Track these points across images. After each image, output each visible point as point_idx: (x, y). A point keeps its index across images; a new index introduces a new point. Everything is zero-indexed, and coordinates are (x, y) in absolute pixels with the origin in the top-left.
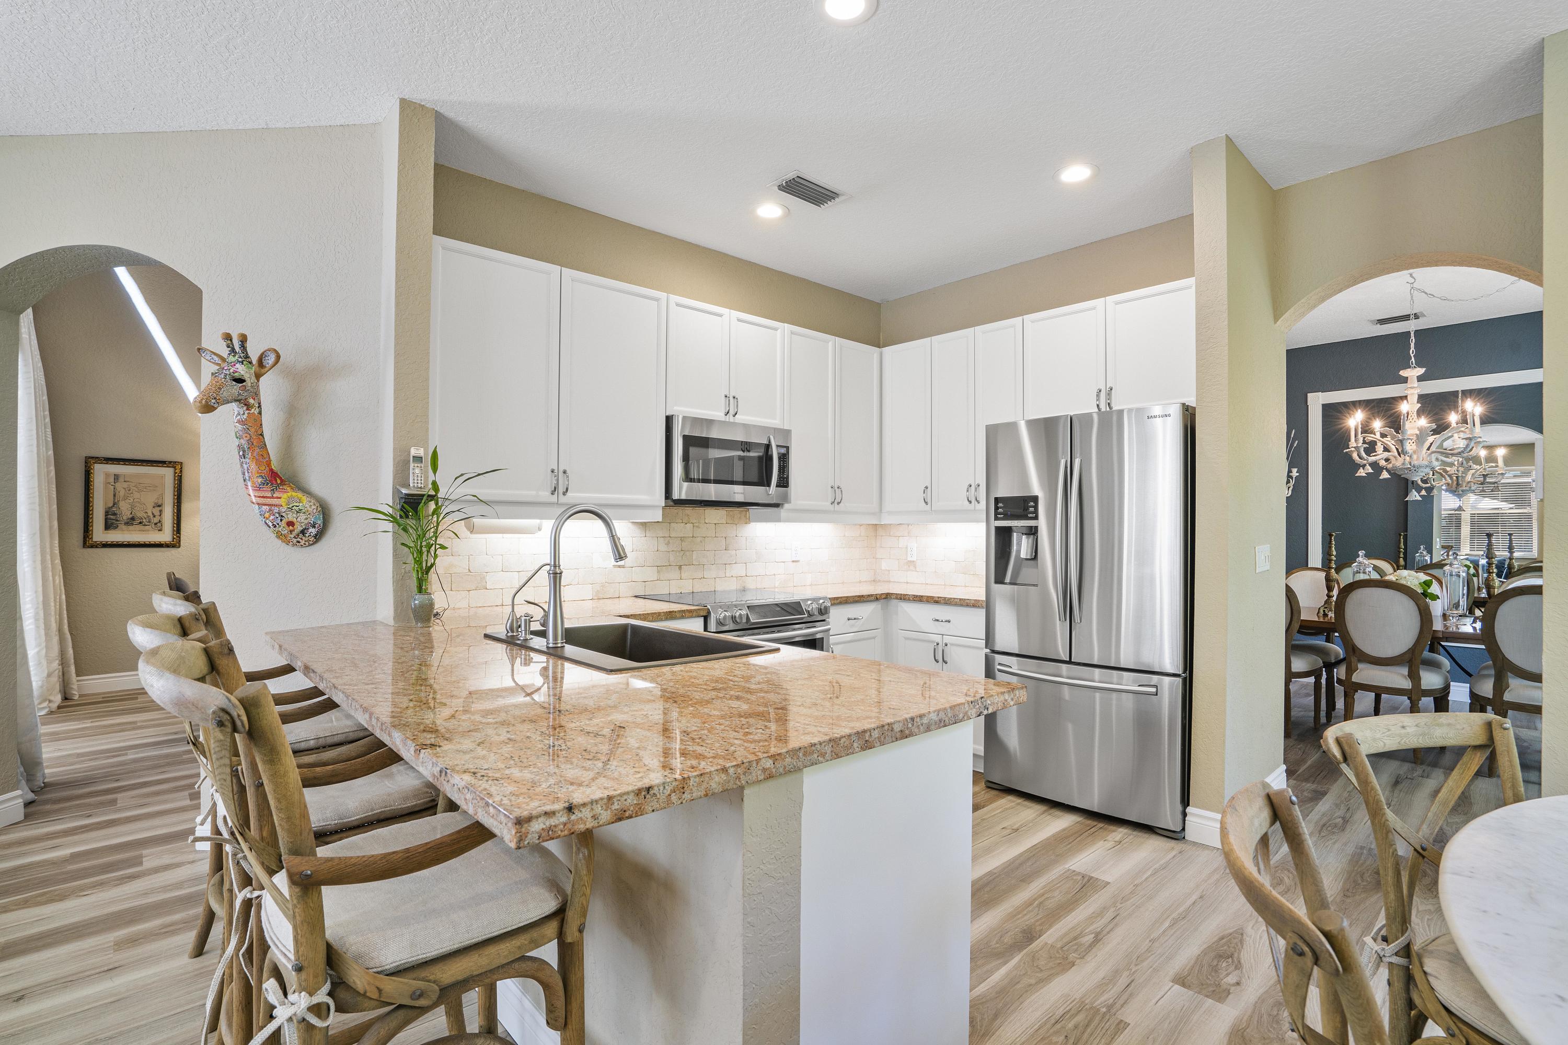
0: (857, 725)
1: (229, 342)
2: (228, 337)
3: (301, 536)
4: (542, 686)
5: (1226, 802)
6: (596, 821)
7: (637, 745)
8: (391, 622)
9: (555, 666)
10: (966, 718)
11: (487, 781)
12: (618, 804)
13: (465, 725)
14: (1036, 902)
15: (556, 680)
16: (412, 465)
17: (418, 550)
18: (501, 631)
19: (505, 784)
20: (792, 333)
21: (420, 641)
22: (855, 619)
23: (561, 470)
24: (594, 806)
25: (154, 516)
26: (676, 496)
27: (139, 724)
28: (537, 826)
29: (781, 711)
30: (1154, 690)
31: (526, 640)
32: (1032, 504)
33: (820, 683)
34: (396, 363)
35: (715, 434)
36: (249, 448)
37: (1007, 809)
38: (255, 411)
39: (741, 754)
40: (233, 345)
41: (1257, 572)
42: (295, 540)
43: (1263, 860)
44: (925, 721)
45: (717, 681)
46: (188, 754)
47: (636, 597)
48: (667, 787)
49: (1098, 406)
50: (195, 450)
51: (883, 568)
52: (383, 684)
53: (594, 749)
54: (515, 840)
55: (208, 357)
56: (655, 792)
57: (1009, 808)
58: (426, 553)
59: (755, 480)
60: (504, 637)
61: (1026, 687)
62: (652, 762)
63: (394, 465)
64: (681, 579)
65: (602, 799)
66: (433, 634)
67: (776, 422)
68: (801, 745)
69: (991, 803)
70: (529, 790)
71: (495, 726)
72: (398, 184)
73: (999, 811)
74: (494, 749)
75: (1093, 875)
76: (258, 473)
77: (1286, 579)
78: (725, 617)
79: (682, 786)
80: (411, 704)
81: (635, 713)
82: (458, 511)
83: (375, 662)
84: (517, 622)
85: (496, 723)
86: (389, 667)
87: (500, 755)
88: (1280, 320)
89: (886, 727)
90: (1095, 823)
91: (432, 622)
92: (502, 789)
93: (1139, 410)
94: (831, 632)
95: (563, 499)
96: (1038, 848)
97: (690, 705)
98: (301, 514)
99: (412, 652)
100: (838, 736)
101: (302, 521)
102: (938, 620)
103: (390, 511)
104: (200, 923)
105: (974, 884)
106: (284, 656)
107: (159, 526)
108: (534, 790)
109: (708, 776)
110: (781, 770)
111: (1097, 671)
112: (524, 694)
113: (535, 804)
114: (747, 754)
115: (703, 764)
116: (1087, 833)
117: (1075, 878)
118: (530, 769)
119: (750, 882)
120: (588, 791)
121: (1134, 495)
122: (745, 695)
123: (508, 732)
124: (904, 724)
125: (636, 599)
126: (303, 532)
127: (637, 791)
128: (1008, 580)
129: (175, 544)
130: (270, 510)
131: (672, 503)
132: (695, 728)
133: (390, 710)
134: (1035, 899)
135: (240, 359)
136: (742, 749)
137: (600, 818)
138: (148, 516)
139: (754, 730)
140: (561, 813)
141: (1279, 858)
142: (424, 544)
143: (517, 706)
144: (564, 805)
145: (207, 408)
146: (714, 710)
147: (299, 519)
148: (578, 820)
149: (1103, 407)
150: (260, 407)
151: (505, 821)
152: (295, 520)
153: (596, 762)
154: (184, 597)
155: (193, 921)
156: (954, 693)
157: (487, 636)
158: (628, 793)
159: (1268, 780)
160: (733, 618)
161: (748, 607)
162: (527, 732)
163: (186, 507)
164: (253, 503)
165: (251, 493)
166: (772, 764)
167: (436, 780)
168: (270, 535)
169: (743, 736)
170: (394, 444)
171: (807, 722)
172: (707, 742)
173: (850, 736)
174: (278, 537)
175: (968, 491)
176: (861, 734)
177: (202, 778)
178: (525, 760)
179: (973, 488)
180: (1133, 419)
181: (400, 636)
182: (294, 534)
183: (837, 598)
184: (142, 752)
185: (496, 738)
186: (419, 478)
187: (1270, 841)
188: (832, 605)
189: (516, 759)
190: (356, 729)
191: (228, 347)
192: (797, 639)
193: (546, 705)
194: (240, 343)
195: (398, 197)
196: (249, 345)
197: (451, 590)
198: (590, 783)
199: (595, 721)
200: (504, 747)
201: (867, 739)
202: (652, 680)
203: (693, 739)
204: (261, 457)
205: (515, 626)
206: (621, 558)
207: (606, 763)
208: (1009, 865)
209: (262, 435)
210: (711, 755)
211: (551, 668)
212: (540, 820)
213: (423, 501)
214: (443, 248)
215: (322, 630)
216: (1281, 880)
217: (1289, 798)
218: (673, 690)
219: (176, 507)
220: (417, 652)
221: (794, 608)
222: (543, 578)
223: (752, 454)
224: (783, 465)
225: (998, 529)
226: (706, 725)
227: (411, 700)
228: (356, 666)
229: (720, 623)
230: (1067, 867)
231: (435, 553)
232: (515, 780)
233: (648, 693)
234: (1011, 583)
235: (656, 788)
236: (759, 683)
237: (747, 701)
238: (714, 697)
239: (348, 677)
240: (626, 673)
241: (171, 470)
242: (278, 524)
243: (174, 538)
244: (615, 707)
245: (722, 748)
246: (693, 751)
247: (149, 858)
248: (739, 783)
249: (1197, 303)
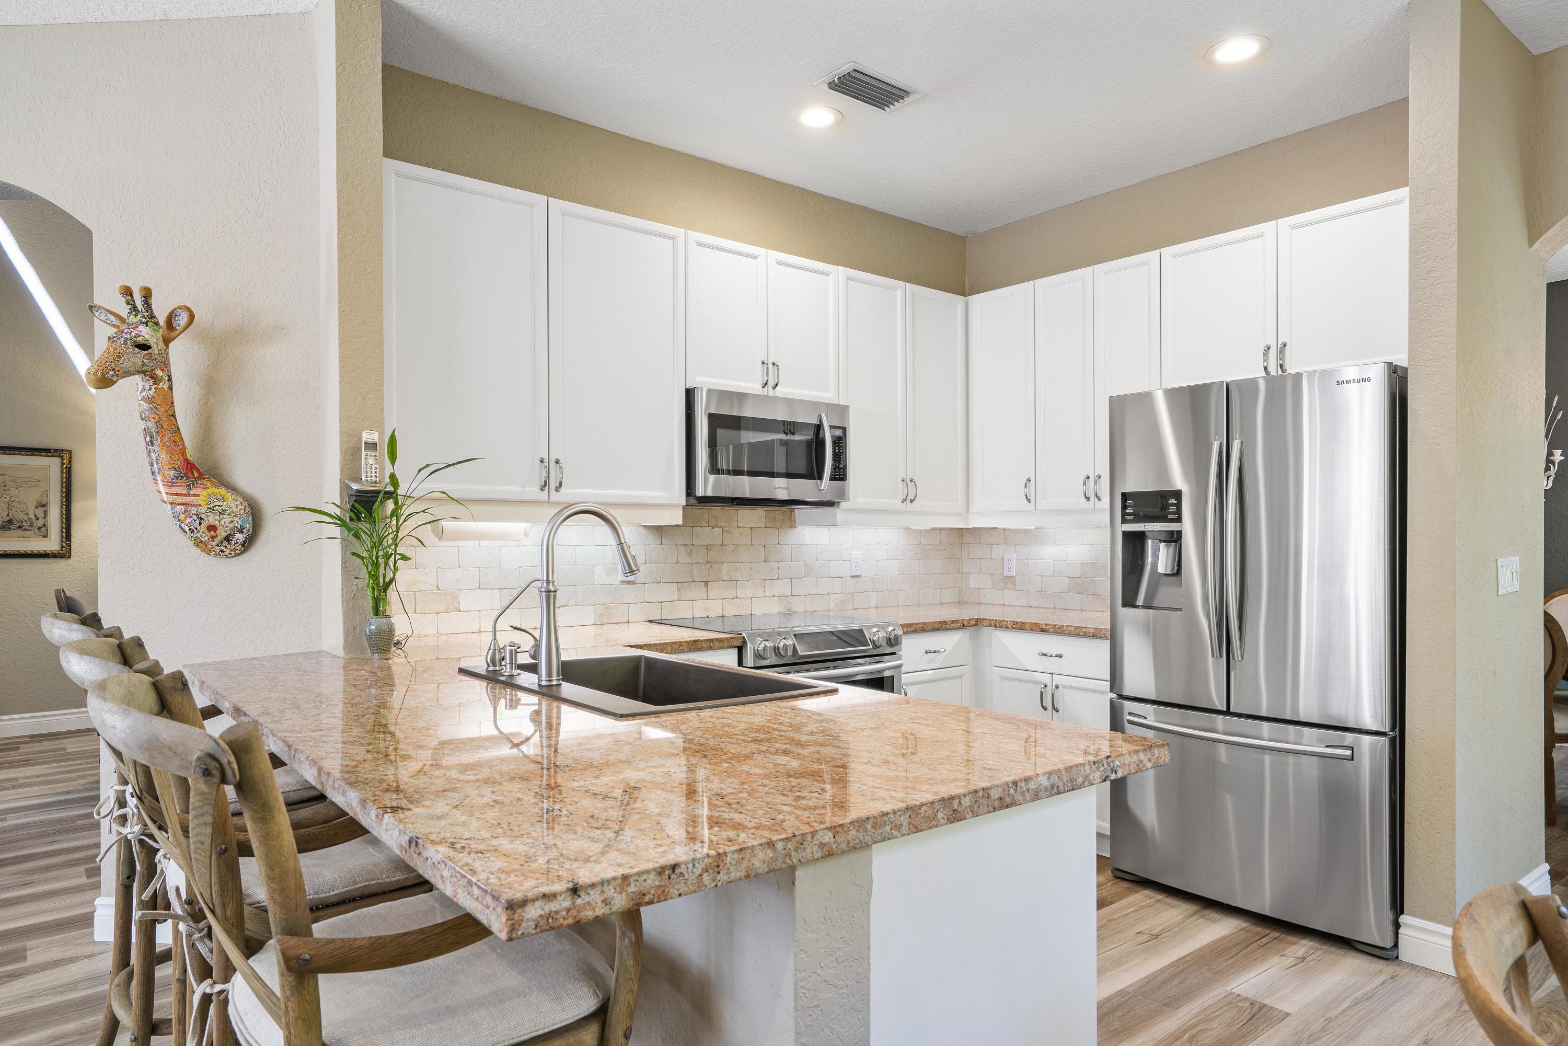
0: (942, 790)
1: (129, 298)
2: (127, 292)
3: (225, 543)
4: (533, 735)
5: (1458, 911)
6: (608, 907)
7: (657, 811)
8: (341, 653)
9: (549, 710)
10: (1086, 783)
11: (469, 854)
12: (636, 885)
13: (439, 784)
14: (1187, 1036)
15: (552, 727)
16: (364, 453)
17: (373, 562)
18: (480, 664)
19: (492, 858)
20: (849, 278)
21: (377, 676)
22: (935, 652)
23: (553, 459)
24: (606, 888)
25: (37, 519)
26: (700, 492)
27: (21, 781)
28: (533, 912)
29: (841, 769)
30: (1348, 753)
31: (512, 676)
32: (1173, 501)
33: (892, 734)
34: (341, 324)
35: (748, 412)
36: (158, 432)
37: (1142, 907)
38: (164, 385)
39: (792, 824)
40: (134, 302)
41: (1500, 593)
42: (218, 549)
43: (1520, 994)
44: (1032, 785)
45: (757, 731)
46: (84, 819)
47: (650, 621)
48: (697, 865)
49: (1265, 368)
50: (88, 435)
51: (971, 586)
52: (333, 730)
53: (604, 815)
54: (506, 929)
55: (103, 317)
56: (682, 870)
57: (1146, 907)
58: (383, 565)
59: (802, 470)
60: (484, 672)
61: (1168, 744)
62: (677, 833)
63: (341, 453)
64: (707, 599)
65: (614, 879)
66: (394, 669)
67: (828, 396)
68: (869, 814)
69: (1121, 899)
70: (522, 865)
71: (477, 784)
72: (337, 92)
73: (1132, 910)
74: (477, 814)
75: (1266, 1002)
76: (170, 464)
77: (1545, 603)
78: (765, 648)
79: (717, 863)
80: (370, 756)
81: (654, 770)
82: (423, 511)
83: (321, 703)
84: (501, 653)
85: (478, 780)
86: (338, 709)
87: (484, 821)
88: (1537, 243)
89: (981, 793)
90: (1268, 932)
91: (392, 652)
92: (489, 864)
93: (1325, 374)
94: (904, 669)
95: (555, 497)
96: (1188, 962)
97: (724, 760)
98: (225, 516)
99: (367, 691)
100: (918, 803)
101: (227, 524)
102: (1045, 655)
103: (338, 511)
104: (99, 1034)
105: (1100, 1005)
106: (207, 695)
107: (43, 531)
108: (529, 866)
109: (750, 851)
110: (844, 846)
111: (1266, 725)
112: (510, 746)
113: (531, 883)
114: (799, 825)
115: (743, 836)
116: (1256, 944)
117: (1240, 1004)
118: (523, 839)
119: (805, 991)
120: (597, 868)
121: (1318, 489)
122: (794, 749)
123: (493, 792)
124: (1004, 790)
125: (650, 625)
126: (228, 539)
127: (659, 870)
128: (1140, 602)
129: (64, 554)
130: (186, 511)
131: (694, 502)
132: (730, 790)
133: (340, 762)
134: (1185, 1031)
135: (144, 320)
136: (792, 818)
137: (612, 903)
138: (30, 519)
139: (807, 794)
140: (564, 896)
141: (1543, 994)
142: (381, 553)
143: (503, 760)
144: (568, 885)
145: (104, 381)
146: (756, 767)
147: (222, 522)
148: (584, 905)
149: (1273, 371)
150: (170, 380)
151: (493, 905)
152: (217, 523)
153: (606, 832)
154: (81, 620)
155: (90, 1031)
156: (1070, 750)
157: (462, 671)
158: (647, 872)
159: (1524, 882)
160: (776, 650)
161: (795, 635)
162: (518, 792)
163: (76, 507)
164: (164, 502)
165: (162, 489)
166: (832, 839)
167: (404, 851)
168: (186, 542)
169: (794, 801)
170: (341, 427)
171: (876, 785)
172: (748, 808)
173: (932, 803)
174: (196, 545)
175: (1084, 484)
176: (947, 801)
177: (103, 851)
178: (516, 828)
179: (1092, 480)
180: (1316, 385)
181: (352, 670)
182: (217, 541)
183: (911, 625)
184: (26, 816)
185: (479, 800)
186: (373, 470)
187: (1529, 970)
188: (904, 633)
189: (505, 826)
190: (298, 788)
191: (128, 304)
192: (859, 678)
193: (539, 759)
194: (143, 299)
195: (337, 109)
196: (154, 302)
197: (415, 613)
198: (599, 858)
199: (604, 780)
200: (490, 811)
201: (955, 807)
202: (675, 729)
203: (729, 804)
204: (173, 444)
205: (497, 658)
206: (632, 572)
207: (617, 833)
208: (1148, 983)
209: (174, 416)
210: (753, 824)
211: (544, 712)
212: (538, 904)
213: (379, 500)
214: (397, 175)
215: (253, 662)
216: (1548, 1027)
217: (1555, 909)
218: (702, 741)
219: (64, 507)
220: (373, 691)
221: (856, 637)
222: (534, 598)
223: (797, 437)
224: (839, 452)
225: (1127, 535)
226: (745, 786)
227: (369, 751)
228: (298, 708)
229: (758, 656)
230: (1229, 988)
231: (395, 566)
232: (504, 853)
233: (670, 745)
234: (1144, 607)
235: (683, 866)
236: (812, 734)
237: (798, 756)
238: (754, 750)
239: (290, 722)
240: (641, 719)
241: (57, 461)
242: (196, 529)
243: (62, 547)
244: (628, 762)
245: (767, 816)
246: (730, 820)
247: (35, 951)
248: (789, 862)
249: (1412, 223)
